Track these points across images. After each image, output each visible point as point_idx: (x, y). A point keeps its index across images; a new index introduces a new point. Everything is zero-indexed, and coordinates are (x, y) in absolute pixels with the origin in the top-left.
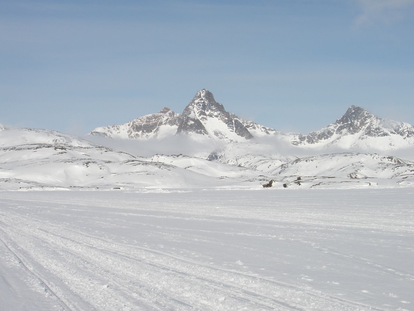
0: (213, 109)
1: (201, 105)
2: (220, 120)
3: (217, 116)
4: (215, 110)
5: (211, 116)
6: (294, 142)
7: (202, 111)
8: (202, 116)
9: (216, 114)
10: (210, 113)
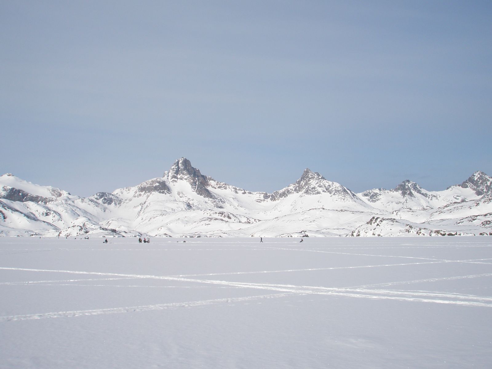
0: (184, 173)
1: (175, 170)
2: (187, 182)
3: (186, 179)
4: (186, 174)
5: (181, 179)
6: (258, 200)
7: (174, 175)
8: (173, 179)
9: (186, 177)
10: (181, 177)
